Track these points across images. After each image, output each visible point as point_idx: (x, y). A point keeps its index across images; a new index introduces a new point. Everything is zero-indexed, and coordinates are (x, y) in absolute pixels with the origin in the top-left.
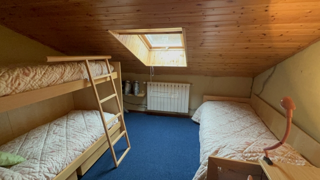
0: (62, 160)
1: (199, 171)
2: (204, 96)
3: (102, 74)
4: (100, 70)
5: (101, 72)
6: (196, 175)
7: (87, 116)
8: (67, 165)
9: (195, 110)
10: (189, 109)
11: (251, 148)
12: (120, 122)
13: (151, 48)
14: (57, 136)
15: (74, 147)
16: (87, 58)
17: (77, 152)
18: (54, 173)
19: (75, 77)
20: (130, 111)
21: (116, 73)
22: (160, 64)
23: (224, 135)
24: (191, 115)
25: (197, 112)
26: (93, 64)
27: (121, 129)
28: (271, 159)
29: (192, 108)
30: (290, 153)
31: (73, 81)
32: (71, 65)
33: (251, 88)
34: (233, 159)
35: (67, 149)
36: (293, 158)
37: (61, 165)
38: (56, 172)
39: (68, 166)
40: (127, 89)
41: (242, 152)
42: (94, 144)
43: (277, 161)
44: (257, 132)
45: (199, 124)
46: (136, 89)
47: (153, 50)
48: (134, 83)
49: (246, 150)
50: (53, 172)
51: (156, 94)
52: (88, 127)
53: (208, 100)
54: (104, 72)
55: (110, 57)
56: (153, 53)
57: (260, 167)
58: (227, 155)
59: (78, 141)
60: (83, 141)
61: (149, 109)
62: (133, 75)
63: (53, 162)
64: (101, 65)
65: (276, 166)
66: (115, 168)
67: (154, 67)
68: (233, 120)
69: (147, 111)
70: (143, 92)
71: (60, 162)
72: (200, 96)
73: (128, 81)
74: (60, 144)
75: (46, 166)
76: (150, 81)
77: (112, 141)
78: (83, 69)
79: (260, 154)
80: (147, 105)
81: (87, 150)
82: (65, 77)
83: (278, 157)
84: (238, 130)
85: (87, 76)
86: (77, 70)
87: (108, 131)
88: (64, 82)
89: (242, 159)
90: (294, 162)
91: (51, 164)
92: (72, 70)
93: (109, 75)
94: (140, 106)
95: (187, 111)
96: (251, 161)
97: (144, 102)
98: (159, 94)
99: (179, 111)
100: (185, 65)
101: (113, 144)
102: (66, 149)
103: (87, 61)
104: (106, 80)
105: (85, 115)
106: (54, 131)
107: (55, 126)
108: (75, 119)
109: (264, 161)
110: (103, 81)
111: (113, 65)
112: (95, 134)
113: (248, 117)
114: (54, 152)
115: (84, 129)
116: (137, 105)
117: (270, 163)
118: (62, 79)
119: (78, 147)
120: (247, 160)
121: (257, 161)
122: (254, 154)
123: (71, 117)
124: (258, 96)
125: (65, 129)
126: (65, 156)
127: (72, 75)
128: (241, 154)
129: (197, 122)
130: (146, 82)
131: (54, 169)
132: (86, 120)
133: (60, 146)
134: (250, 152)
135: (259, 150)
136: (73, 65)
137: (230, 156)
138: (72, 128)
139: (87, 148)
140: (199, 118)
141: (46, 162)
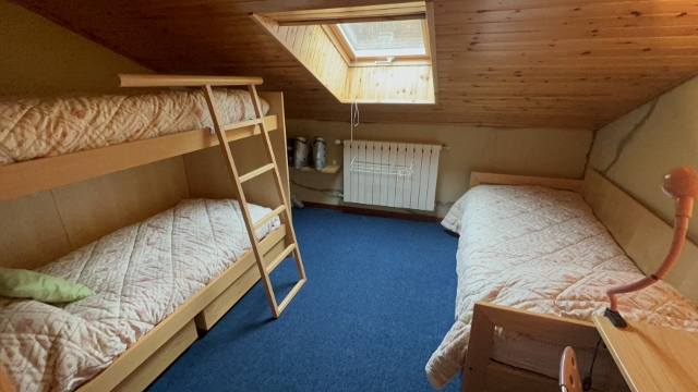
0: (164, 296)
1: (452, 332)
2: (473, 174)
3: (242, 119)
4: (239, 109)
5: (240, 113)
6: (444, 342)
7: (216, 212)
8: (174, 307)
9: (451, 204)
10: (437, 203)
11: (576, 289)
12: (283, 226)
13: (352, 60)
14: (154, 251)
15: (189, 272)
16: (208, 81)
17: (194, 284)
18: (150, 322)
19: (184, 123)
20: (307, 205)
21: (273, 118)
22: (373, 98)
23: (513, 260)
24: (439, 215)
25: (454, 209)
26: (223, 96)
27: (287, 241)
28: (622, 314)
29: (444, 199)
30: (671, 305)
31: (179, 132)
32: (175, 98)
33: (588, 156)
34: (531, 311)
35: (175, 276)
36: (677, 316)
37: (163, 307)
38: (154, 320)
39: (178, 310)
40: (300, 156)
41: (554, 296)
42: (230, 269)
43: (637, 319)
44: (592, 255)
45: (457, 236)
46: (319, 155)
47: (357, 64)
48: (315, 142)
49: (564, 294)
50: (146, 320)
51: (362, 168)
52: (217, 234)
53: (482, 183)
54: (246, 115)
55: (260, 81)
56: (357, 73)
57: (595, 331)
58: (518, 302)
59: (195, 261)
60: (206, 262)
61: (348, 198)
62: (313, 125)
63: (146, 299)
64: (239, 97)
65: (633, 330)
66: (274, 318)
67: (359, 105)
68: (538, 228)
69: (342, 204)
70: (334, 162)
71: (161, 302)
72: (463, 174)
73: (301, 139)
74: (160, 265)
75: (132, 306)
76: (350, 139)
77: (267, 265)
78: (201, 106)
79: (597, 304)
80: (342, 193)
81: (216, 279)
82: (162, 123)
83: (639, 311)
84: (548, 249)
85: (209, 123)
86: (188, 108)
87: (258, 245)
88: (161, 134)
89: (552, 311)
90: (679, 324)
91: (142, 303)
92: (177, 107)
93: (259, 121)
94: (328, 193)
95: (430, 207)
96: (575, 316)
97: (336, 186)
98: (370, 169)
99: (414, 207)
100: (430, 99)
101: (268, 269)
102: (171, 275)
103: (209, 89)
104: (252, 132)
105: (211, 209)
106: (148, 240)
107: (150, 229)
108: (191, 217)
109: (607, 319)
110: (247, 135)
111: (267, 100)
112: (232, 249)
113: (575, 222)
114: (148, 280)
115: (208, 238)
116: (322, 191)
117: (620, 323)
118: (155, 126)
119: (196, 274)
120: (564, 315)
121: (588, 318)
122: (583, 303)
123: (183, 213)
124: (603, 174)
125: (170, 236)
126: (171, 290)
127: (177, 119)
128: (551, 302)
129: (454, 230)
130: (342, 141)
131: (149, 315)
132: (213, 220)
133: (161, 269)
134: (573, 298)
135: (594, 295)
136: (178, 97)
137: (523, 304)
138: (184, 235)
139: (216, 275)
140: (459, 221)
141: (133, 299)
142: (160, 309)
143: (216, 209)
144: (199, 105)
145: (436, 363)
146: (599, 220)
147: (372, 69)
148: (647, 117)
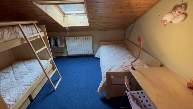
0: (17, 93)
1: (102, 81)
2: (101, 43)
3: (33, 34)
4: (31, 31)
5: (32, 32)
8: (21, 95)
9: (96, 51)
10: (93, 51)
11: (126, 65)
12: (51, 65)
13: (64, 14)
14: (8, 80)
15: (24, 84)
16: (20, 23)
17: (26, 87)
18: (13, 102)
19: (13, 37)
20: (57, 57)
21: (43, 33)
22: (72, 25)
23: (113, 61)
24: (94, 54)
25: (97, 52)
26: (25, 27)
27: (53, 69)
28: (134, 68)
30: (142, 64)
31: (12, 40)
32: (8, 29)
33: (124, 36)
34: (118, 71)
35: (19, 86)
36: (143, 66)
37: (17, 96)
38: (14, 101)
40: (53, 43)
41: (122, 67)
42: (37, 80)
43: (137, 68)
44: (128, 57)
45: (99, 59)
46: (59, 42)
47: (66, 16)
48: (57, 39)
49: (124, 66)
51: (72, 45)
52: (30, 71)
53: (103, 45)
54: (34, 33)
55: (37, 22)
56: (66, 18)
57: (130, 72)
58: (115, 70)
59: (25, 80)
60: (29, 79)
61: (69, 54)
62: (55, 34)
63: (10, 95)
64: (30, 27)
65: (136, 70)
66: (54, 91)
67: (68, 27)
68: (117, 53)
69: (68, 56)
70: (63, 44)
72: (98, 43)
73: (52, 38)
74: (12, 84)
75: (5, 98)
76: (67, 37)
77: (49, 76)
78: (18, 31)
79: (130, 67)
80: (67, 52)
81: (33, 84)
82: (5, 38)
83: (137, 66)
84: (119, 58)
85: (22, 36)
86: (13, 32)
87: (46, 71)
88: (5, 41)
89: (122, 70)
90: (144, 67)
92: (10, 32)
93: (39, 34)
94: (63, 53)
95: (92, 53)
96: (126, 70)
97: (65, 51)
98: (74, 45)
99: (88, 53)
100: (87, 24)
103: (20, 25)
104: (37, 37)
105: (26, 63)
106: (4, 77)
107: (3, 74)
108: (19, 67)
109: (132, 69)
110: (35, 39)
111: (39, 27)
112: (37, 74)
113: (124, 51)
114: (9, 89)
115: (28, 72)
116: (61, 53)
117: (134, 69)
118: (3, 39)
119: (26, 83)
120: (124, 70)
121: (128, 70)
122: (127, 67)
123: (15, 66)
124: (127, 39)
125: (13, 74)
126: (19, 90)
127: (10, 36)
128: (121, 68)
129: (98, 57)
130: (65, 38)
131: (13, 99)
132: (27, 66)
133: (13, 85)
134: (125, 67)
135: (129, 65)
136: (9, 28)
137: (116, 70)
138: (18, 73)
139: (33, 83)
140: (99, 55)
141: (5, 96)
142: (16, 97)
143: (28, 63)
144: (17, 31)
145: (100, 89)
146: (128, 50)
147: (71, 17)
148: (134, 26)
